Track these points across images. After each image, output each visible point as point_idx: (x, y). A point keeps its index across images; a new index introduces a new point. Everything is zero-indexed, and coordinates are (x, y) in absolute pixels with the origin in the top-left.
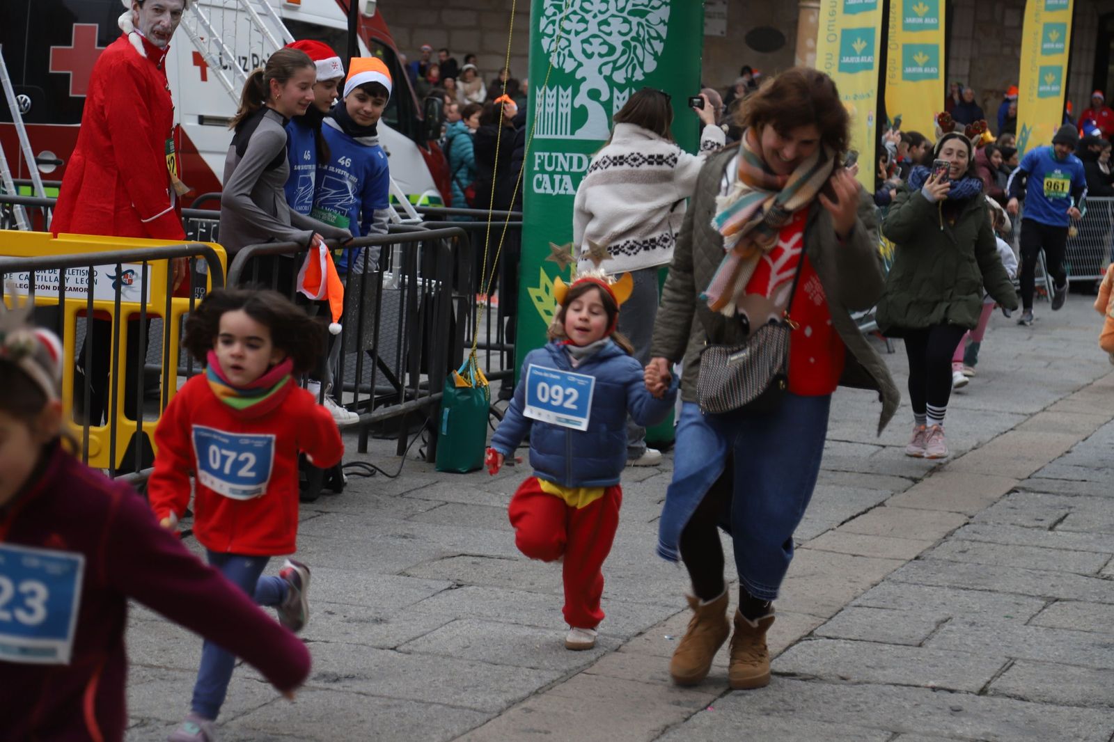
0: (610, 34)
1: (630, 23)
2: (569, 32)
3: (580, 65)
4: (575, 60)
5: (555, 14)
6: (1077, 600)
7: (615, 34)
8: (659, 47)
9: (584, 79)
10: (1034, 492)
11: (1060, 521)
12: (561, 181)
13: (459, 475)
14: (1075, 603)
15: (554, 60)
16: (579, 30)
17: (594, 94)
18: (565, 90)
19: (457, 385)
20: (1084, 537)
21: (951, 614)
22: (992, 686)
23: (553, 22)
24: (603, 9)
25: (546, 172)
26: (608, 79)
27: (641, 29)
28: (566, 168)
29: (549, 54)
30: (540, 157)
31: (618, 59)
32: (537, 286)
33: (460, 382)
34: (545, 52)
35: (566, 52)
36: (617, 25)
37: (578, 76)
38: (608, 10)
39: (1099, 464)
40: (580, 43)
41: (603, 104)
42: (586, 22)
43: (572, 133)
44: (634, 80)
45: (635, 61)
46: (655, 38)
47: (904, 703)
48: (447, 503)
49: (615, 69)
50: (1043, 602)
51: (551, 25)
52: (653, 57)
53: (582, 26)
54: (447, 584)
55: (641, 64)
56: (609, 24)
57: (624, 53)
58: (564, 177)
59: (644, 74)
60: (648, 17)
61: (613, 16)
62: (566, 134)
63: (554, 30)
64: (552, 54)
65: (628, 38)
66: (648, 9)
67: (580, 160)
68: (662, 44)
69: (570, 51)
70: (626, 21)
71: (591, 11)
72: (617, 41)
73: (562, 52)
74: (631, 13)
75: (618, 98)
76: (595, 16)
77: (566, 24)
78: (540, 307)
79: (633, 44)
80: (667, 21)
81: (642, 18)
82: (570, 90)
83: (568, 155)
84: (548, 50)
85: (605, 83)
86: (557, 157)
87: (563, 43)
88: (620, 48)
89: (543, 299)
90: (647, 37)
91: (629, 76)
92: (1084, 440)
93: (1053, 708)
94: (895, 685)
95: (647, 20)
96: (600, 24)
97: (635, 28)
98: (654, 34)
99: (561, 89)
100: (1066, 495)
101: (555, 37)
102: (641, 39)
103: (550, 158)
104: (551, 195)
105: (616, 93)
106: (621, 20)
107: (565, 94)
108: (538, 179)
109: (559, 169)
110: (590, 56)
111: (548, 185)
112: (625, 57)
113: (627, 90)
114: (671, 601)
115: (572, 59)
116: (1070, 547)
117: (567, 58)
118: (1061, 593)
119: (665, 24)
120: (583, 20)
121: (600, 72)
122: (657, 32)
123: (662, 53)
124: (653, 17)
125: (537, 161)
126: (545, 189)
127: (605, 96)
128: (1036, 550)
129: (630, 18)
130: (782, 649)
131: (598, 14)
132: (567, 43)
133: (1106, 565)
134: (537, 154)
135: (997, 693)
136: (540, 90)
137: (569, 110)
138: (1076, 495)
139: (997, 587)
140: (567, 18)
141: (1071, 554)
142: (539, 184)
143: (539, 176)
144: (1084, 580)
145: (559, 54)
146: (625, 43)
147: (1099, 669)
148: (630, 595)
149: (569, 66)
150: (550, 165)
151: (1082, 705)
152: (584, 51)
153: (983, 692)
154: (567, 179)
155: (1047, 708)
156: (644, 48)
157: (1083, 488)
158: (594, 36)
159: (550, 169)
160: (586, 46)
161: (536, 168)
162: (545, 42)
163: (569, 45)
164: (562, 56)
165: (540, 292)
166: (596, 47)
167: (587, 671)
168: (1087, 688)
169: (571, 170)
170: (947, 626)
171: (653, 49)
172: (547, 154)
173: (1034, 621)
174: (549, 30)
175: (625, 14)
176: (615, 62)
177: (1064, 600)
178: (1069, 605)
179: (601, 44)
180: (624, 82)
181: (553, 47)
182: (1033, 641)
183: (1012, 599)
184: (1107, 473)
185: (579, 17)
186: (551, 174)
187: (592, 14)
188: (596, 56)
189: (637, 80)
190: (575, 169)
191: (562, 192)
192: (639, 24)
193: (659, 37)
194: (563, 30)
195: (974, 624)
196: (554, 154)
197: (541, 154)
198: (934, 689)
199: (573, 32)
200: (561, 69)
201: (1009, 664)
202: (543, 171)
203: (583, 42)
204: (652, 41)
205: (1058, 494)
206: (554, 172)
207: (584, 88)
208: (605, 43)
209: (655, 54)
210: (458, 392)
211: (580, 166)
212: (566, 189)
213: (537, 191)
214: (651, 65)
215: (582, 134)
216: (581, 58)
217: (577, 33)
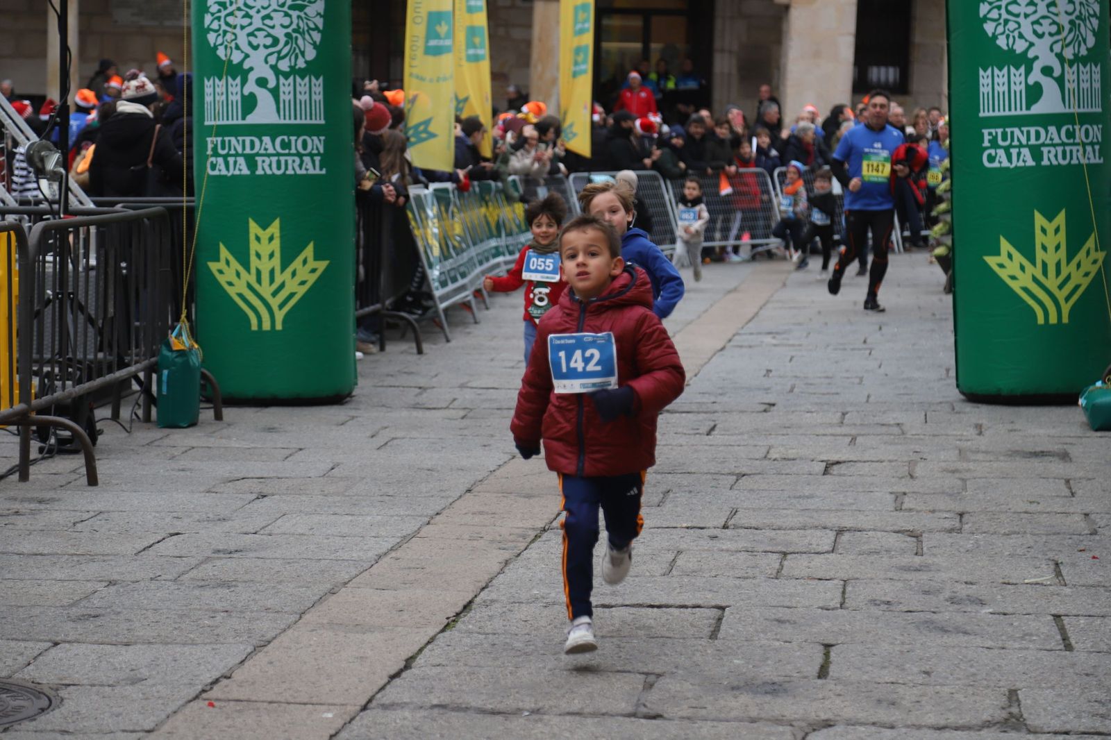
0: (273, 27)
1: (290, 16)
2: (235, 27)
3: (247, 56)
4: (242, 52)
5: (219, 11)
6: (759, 474)
7: (278, 27)
8: (317, 37)
9: (251, 69)
10: (678, 412)
11: (713, 428)
12: (235, 162)
13: (181, 430)
14: (760, 476)
15: (221, 52)
16: (244, 24)
17: (262, 82)
18: (234, 79)
19: (175, 348)
20: (739, 437)
21: (669, 488)
22: (731, 522)
23: (219, 18)
24: (265, 5)
25: (220, 156)
26: (274, 68)
27: (301, 22)
28: (240, 150)
29: (216, 47)
30: (212, 142)
31: (282, 49)
32: (218, 260)
33: (177, 346)
34: (212, 45)
35: (233, 45)
36: (279, 19)
37: (246, 66)
38: (269, 5)
39: (720, 391)
40: (246, 37)
41: (271, 91)
42: (251, 17)
43: (244, 118)
44: (297, 67)
45: (297, 51)
46: (313, 30)
47: (672, 537)
48: (193, 448)
49: (279, 58)
50: (735, 477)
51: (216, 22)
52: (312, 47)
53: (247, 21)
54: (254, 496)
55: (303, 53)
56: (271, 18)
57: (286, 44)
58: (238, 159)
59: (306, 62)
60: (307, 10)
61: (275, 11)
62: (237, 119)
63: (220, 26)
64: (219, 47)
65: (289, 30)
66: (306, 3)
67: (252, 143)
68: (319, 35)
69: (236, 44)
70: (287, 15)
71: (253, 7)
72: (280, 33)
73: (229, 45)
74: (292, 7)
75: (284, 85)
76: (258, 12)
77: (230, 19)
78: (222, 280)
79: (294, 35)
80: (322, 13)
81: (301, 11)
82: (238, 80)
83: (240, 139)
84: (215, 44)
85: (271, 72)
86: (230, 141)
87: (229, 37)
88: (283, 40)
89: (224, 271)
90: (306, 28)
91: (293, 64)
92: (696, 375)
93: (783, 532)
94: (658, 528)
95: (305, 14)
96: (264, 18)
97: (295, 21)
98: (312, 26)
99: (230, 79)
100: (706, 413)
101: (221, 32)
102: (301, 30)
103: (223, 142)
104: (226, 176)
105: (282, 80)
106: (282, 14)
107: (234, 83)
108: (212, 162)
109: (232, 152)
110: (255, 48)
111: (223, 167)
112: (288, 48)
113: (292, 78)
114: (443, 494)
115: (239, 52)
116: (733, 444)
117: (234, 50)
118: (744, 470)
119: (321, 16)
120: (247, 15)
121: (266, 62)
122: (315, 24)
123: (321, 42)
124: (311, 10)
125: (210, 146)
126: (220, 170)
127: (272, 84)
128: (707, 448)
129: (291, 12)
130: (554, 516)
131: (262, 10)
132: (233, 37)
133: (768, 452)
134: (209, 139)
135: (736, 527)
136: (209, 80)
137: (239, 97)
138: (714, 412)
139: (693, 470)
140: (231, 14)
141: (736, 448)
142: (214, 167)
143: (213, 159)
144: (758, 462)
145: (226, 47)
146: (288, 35)
147: (803, 510)
148: (408, 493)
149: (236, 57)
150: (223, 148)
151: (804, 528)
152: (250, 44)
153: (725, 527)
154: (241, 160)
155: (778, 531)
156: (304, 39)
157: (716, 407)
158: (259, 29)
159: (225, 152)
160: (251, 39)
161: (209, 152)
162: (211, 37)
163: (236, 39)
164: (229, 51)
165: (221, 265)
166: (261, 39)
167: (419, 536)
168: (801, 519)
169: (245, 152)
170: (671, 495)
171: (312, 39)
172: (219, 139)
173: (735, 487)
174: (215, 26)
175: (285, 9)
176: (279, 52)
177: (750, 474)
178: (757, 477)
179: (266, 37)
180: (288, 70)
181: (220, 40)
182: (743, 499)
183: (709, 476)
184: (730, 397)
185: (243, 13)
186: (225, 157)
187: (255, 9)
188: (261, 48)
189: (300, 68)
190: (248, 151)
191: (237, 172)
192: (299, 17)
193: (316, 28)
194: (227, 24)
195: (690, 492)
196: (227, 139)
197: (215, 139)
198: (688, 528)
199: (238, 27)
200: (230, 61)
201: (734, 512)
202: (216, 154)
203: (249, 35)
204: (311, 32)
205: (699, 413)
206: (228, 155)
207: (252, 77)
208: (269, 35)
209: (314, 44)
210: (174, 355)
211: (252, 147)
212: (240, 170)
213: (212, 173)
214: (311, 54)
215: (252, 119)
216: (248, 49)
217: (242, 28)
